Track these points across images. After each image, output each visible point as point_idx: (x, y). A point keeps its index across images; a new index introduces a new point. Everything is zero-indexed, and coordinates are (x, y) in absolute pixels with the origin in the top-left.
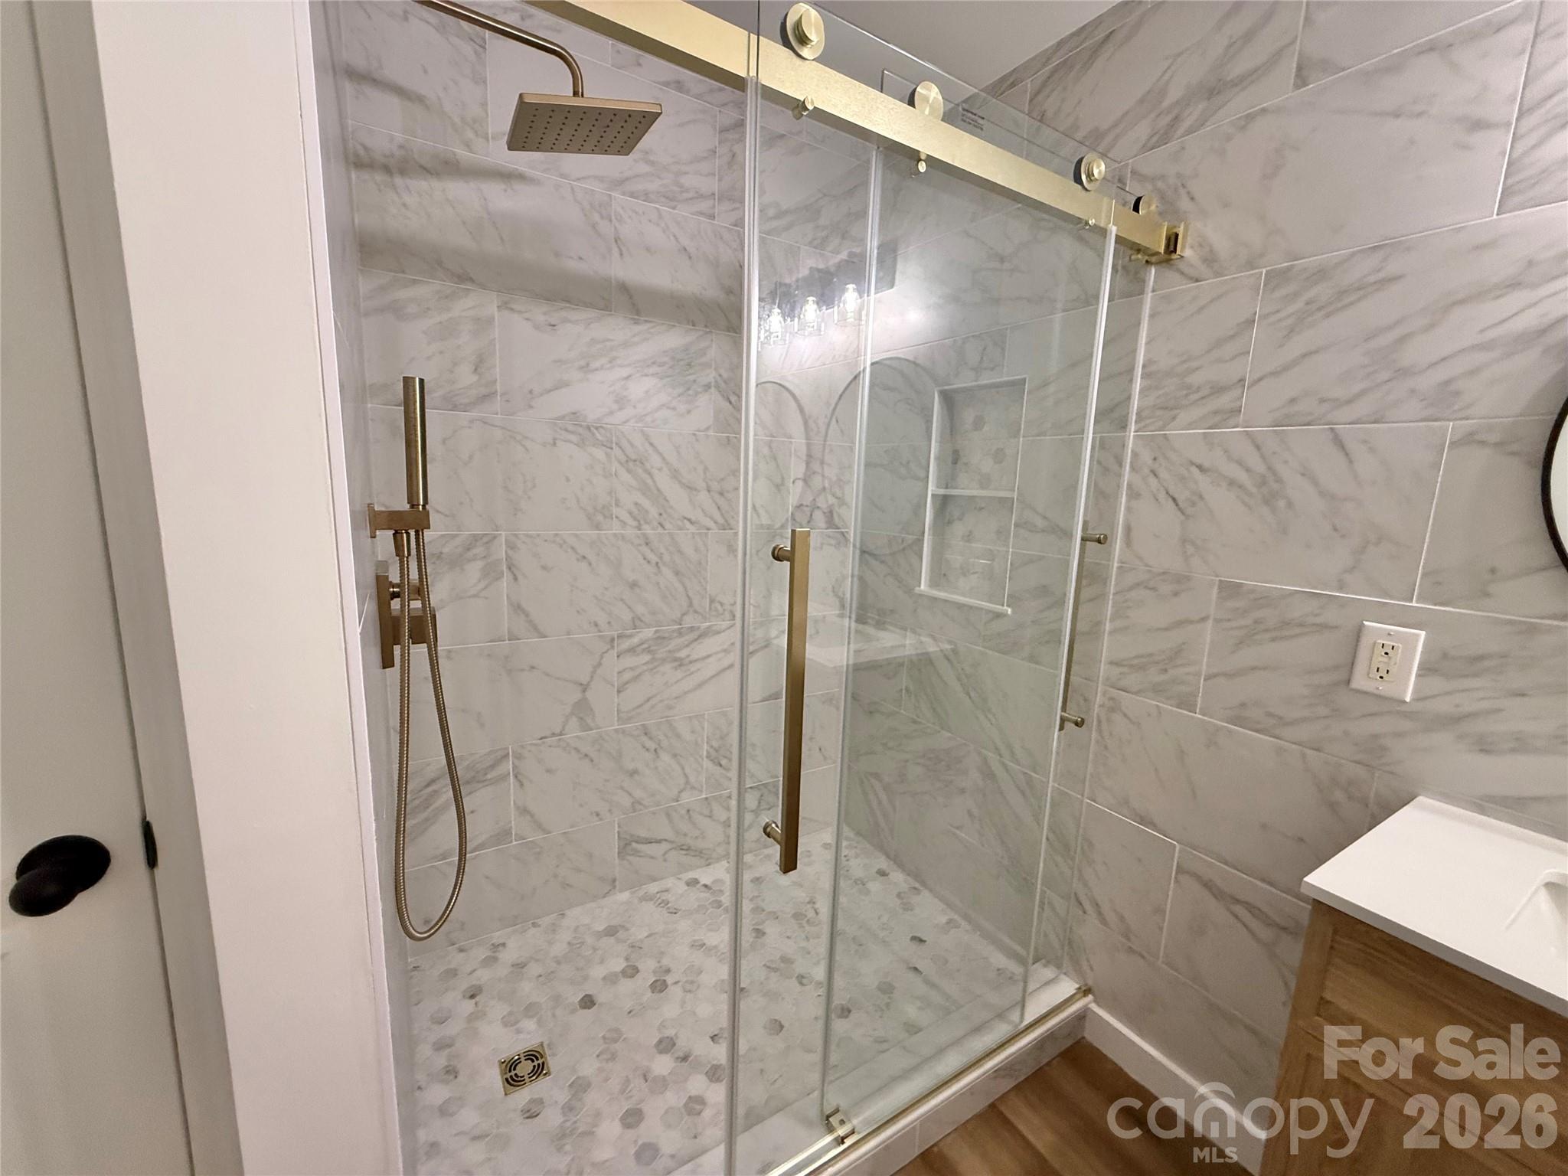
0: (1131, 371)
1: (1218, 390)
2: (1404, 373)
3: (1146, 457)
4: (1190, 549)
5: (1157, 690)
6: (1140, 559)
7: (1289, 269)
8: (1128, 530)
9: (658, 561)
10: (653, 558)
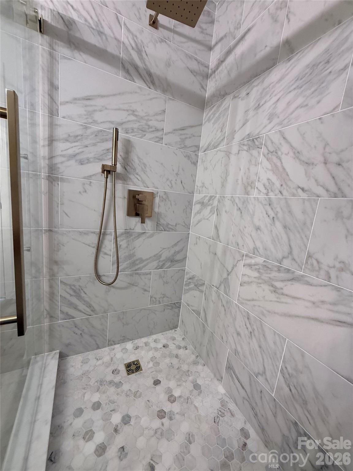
9: (275, 217)
10: (272, 214)
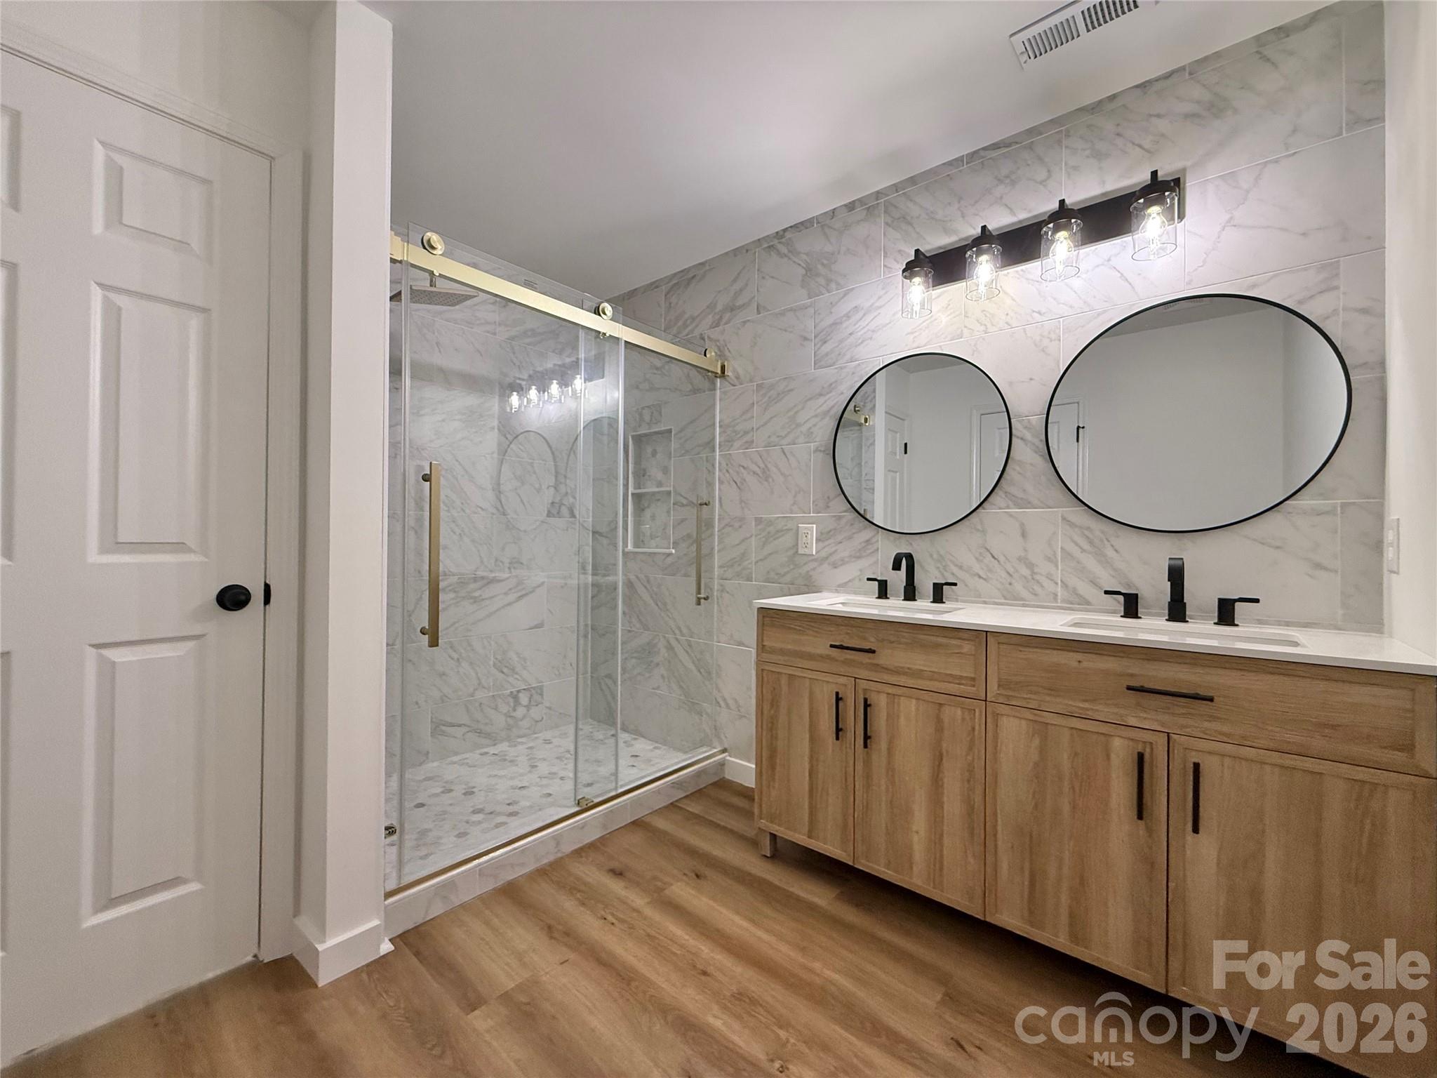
0: (714, 424)
1: (746, 433)
2: (798, 425)
3: (724, 464)
4: (743, 504)
5: (738, 575)
6: (726, 512)
7: (762, 383)
8: (720, 499)
